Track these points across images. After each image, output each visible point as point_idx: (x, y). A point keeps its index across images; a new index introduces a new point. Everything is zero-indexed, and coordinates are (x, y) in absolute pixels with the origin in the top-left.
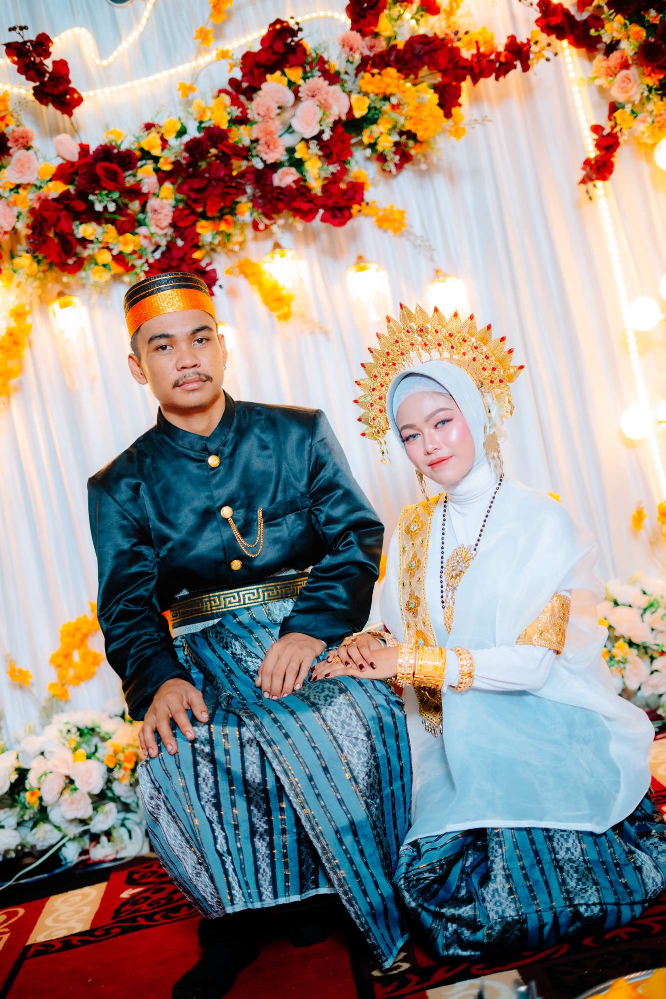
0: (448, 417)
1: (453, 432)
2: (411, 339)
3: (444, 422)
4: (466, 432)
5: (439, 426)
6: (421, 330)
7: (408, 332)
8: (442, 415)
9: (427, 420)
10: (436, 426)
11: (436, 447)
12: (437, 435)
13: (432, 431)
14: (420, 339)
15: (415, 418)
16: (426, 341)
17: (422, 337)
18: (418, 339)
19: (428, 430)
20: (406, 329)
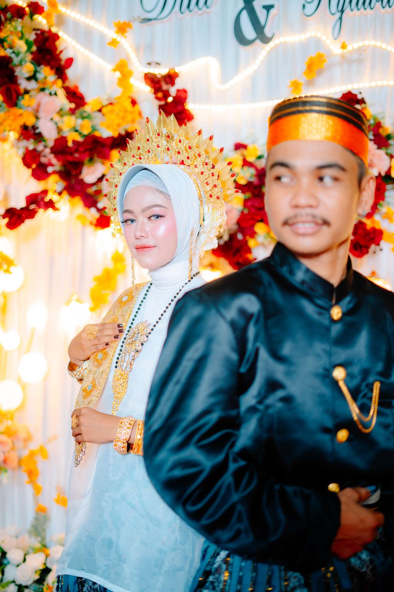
0: (160, 214)
1: (162, 227)
2: (159, 142)
3: (158, 216)
4: (173, 230)
5: (153, 218)
6: (168, 137)
7: (159, 135)
8: (157, 211)
9: (144, 210)
10: (150, 218)
11: (143, 235)
12: (149, 226)
13: (146, 220)
14: (165, 143)
15: (136, 206)
16: (169, 147)
17: (168, 142)
18: (164, 143)
19: (142, 219)
20: (158, 132)
